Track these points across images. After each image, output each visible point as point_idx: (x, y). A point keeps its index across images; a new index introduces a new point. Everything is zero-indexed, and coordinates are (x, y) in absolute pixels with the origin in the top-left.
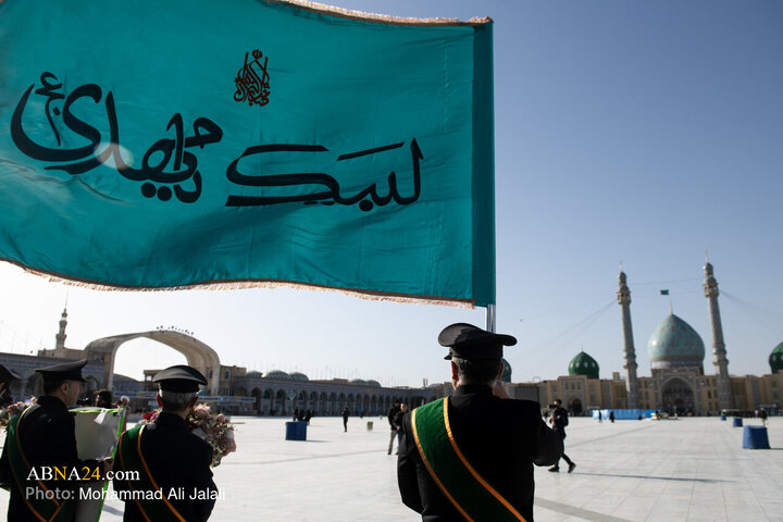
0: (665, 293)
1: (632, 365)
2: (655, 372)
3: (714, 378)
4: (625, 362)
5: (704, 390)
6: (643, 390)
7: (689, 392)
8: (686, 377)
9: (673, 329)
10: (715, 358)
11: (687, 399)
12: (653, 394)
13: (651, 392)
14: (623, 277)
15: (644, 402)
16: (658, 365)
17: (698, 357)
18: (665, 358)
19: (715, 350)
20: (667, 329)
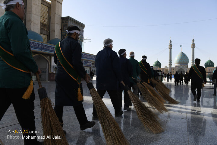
0: (181, 46)
1: (171, 64)
2: (176, 66)
4: (169, 64)
6: (173, 71)
8: (184, 68)
9: (182, 56)
14: (171, 42)
16: (177, 65)
17: (187, 63)
18: (179, 63)
19: (192, 62)
20: (180, 56)
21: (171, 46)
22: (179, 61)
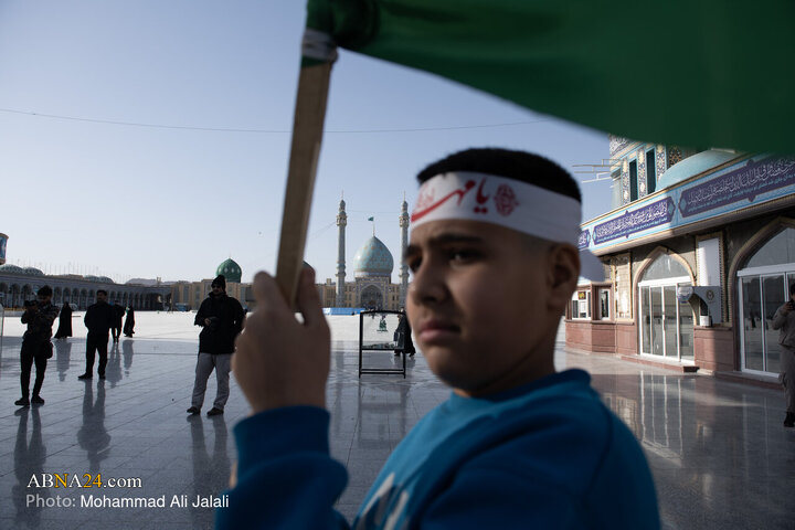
0: (371, 219)
1: (342, 274)
2: (358, 279)
3: (398, 286)
4: (337, 271)
5: (391, 294)
6: (348, 293)
7: (380, 296)
8: (379, 284)
9: (373, 248)
10: (401, 272)
11: (378, 301)
12: (355, 296)
13: (354, 294)
14: (343, 204)
15: (348, 302)
16: (360, 275)
17: (389, 270)
18: (365, 270)
19: (401, 266)
20: (369, 248)
21: (343, 218)
22: (368, 265)
